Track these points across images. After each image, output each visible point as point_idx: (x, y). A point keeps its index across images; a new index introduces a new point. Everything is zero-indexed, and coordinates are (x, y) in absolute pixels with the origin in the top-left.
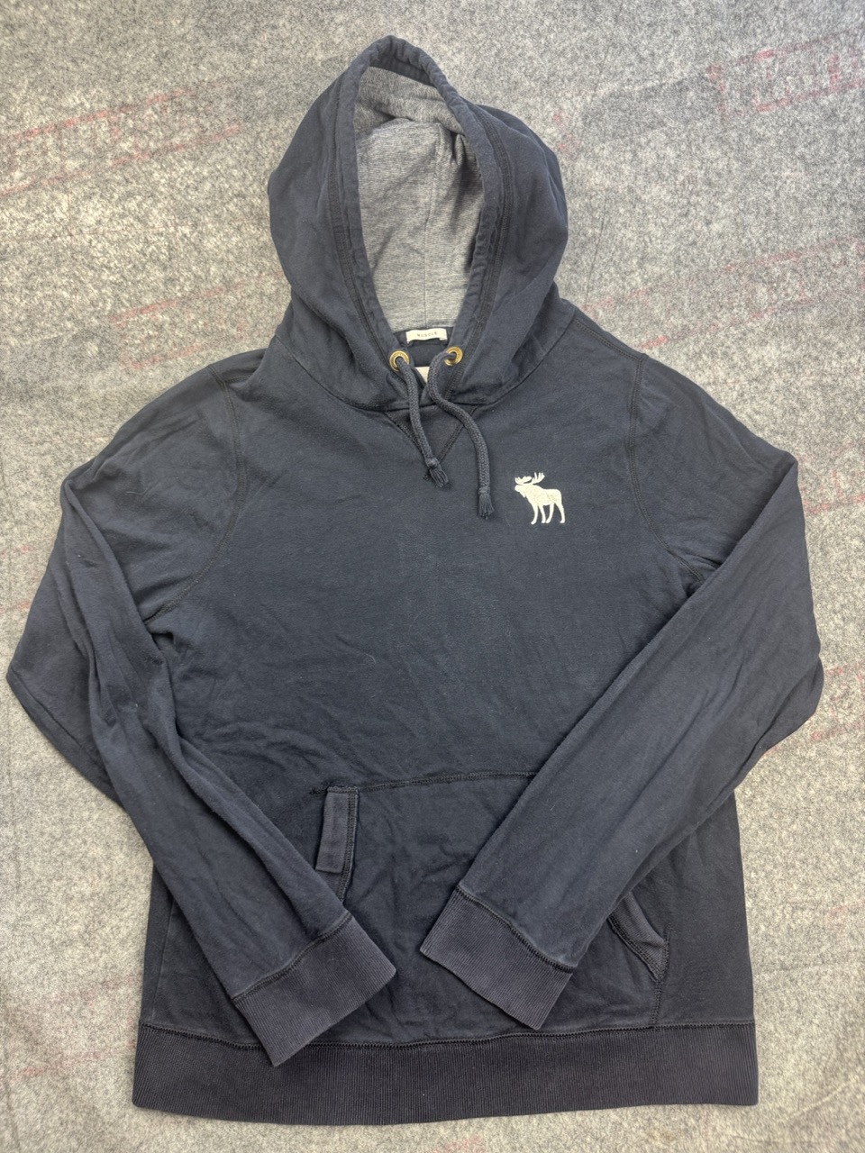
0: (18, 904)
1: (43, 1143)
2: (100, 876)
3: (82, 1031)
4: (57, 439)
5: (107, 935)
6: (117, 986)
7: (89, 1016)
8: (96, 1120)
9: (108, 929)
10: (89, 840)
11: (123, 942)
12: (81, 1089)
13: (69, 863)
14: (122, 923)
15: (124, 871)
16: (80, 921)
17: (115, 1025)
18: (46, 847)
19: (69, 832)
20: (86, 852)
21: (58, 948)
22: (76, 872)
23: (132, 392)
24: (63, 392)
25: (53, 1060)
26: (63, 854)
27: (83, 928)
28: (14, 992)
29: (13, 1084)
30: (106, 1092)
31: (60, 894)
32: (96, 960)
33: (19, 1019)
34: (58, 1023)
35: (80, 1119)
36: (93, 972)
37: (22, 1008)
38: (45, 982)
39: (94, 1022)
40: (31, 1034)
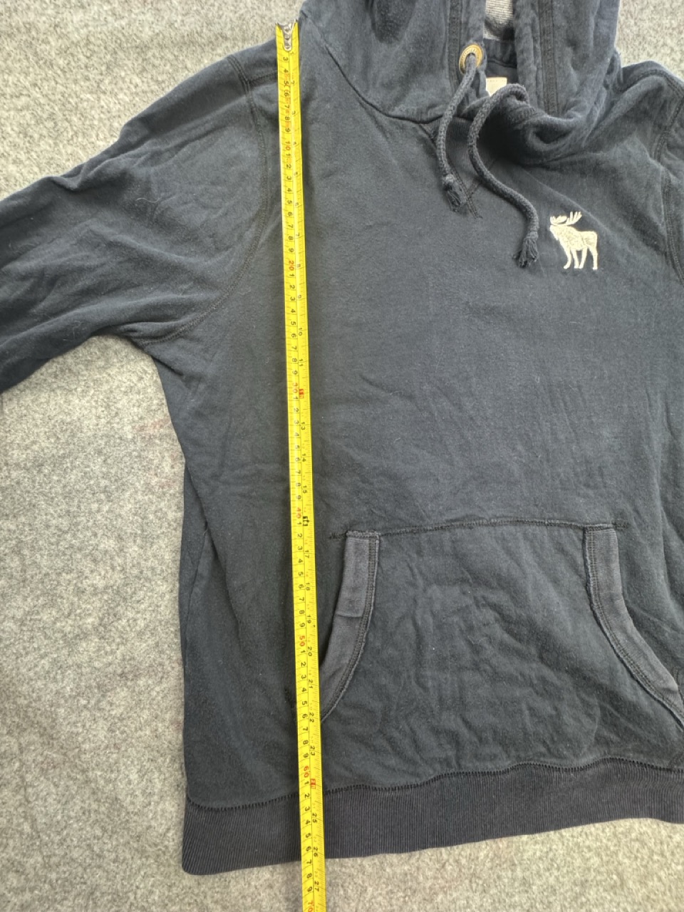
0: (25, 599)
1: (65, 832)
2: (113, 568)
3: (101, 723)
4: (36, 93)
5: (123, 627)
6: (136, 677)
7: (108, 708)
8: (119, 810)
9: (124, 622)
10: (100, 532)
11: (140, 634)
12: (102, 782)
13: (79, 556)
14: (139, 615)
15: (139, 563)
16: (95, 614)
17: (135, 715)
18: (53, 540)
19: (77, 524)
20: (97, 545)
21: (71, 642)
22: (87, 565)
23: (120, 35)
24: (38, 32)
25: (70, 754)
26: (72, 546)
27: (97, 622)
28: (24, 688)
29: (29, 778)
30: (130, 782)
31: (71, 588)
32: (113, 652)
33: (31, 714)
34: (73, 718)
35: (103, 809)
36: (110, 664)
37: (34, 704)
38: (59, 677)
39: (113, 713)
40: (45, 729)
